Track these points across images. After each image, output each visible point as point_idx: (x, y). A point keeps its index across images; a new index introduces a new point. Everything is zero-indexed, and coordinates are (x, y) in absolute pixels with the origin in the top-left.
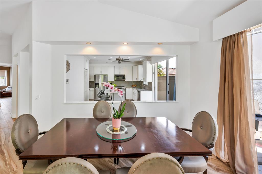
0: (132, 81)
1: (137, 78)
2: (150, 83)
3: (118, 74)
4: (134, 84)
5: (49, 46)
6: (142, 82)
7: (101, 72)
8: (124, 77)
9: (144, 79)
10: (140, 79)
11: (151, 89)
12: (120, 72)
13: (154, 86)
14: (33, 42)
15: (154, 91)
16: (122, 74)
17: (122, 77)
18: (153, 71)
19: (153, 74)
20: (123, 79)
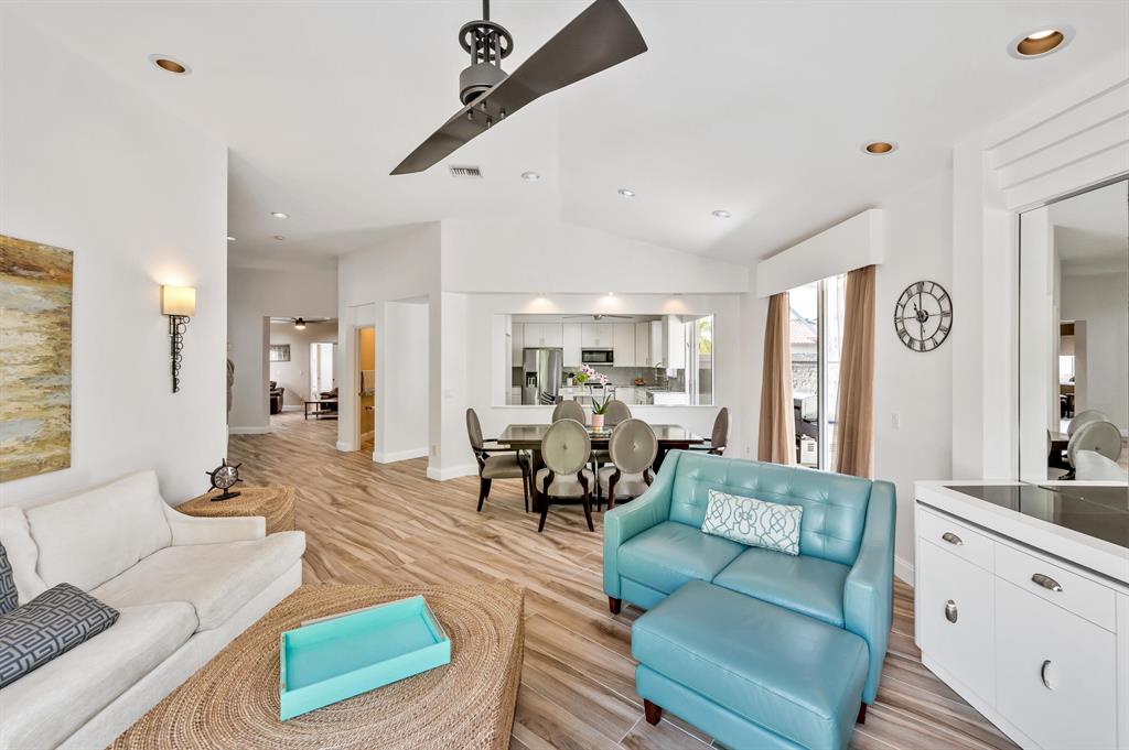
0: (632, 365)
1: (649, 359)
2: (681, 372)
3: (591, 345)
4: (640, 376)
5: (464, 297)
6: (661, 371)
7: (542, 341)
8: (609, 356)
9: (665, 360)
10: (656, 363)
11: (681, 389)
12: (597, 342)
13: (690, 381)
14: (443, 294)
15: (690, 392)
16: (605, 345)
17: (604, 356)
18: (688, 341)
19: (688, 349)
20: (608, 361)
